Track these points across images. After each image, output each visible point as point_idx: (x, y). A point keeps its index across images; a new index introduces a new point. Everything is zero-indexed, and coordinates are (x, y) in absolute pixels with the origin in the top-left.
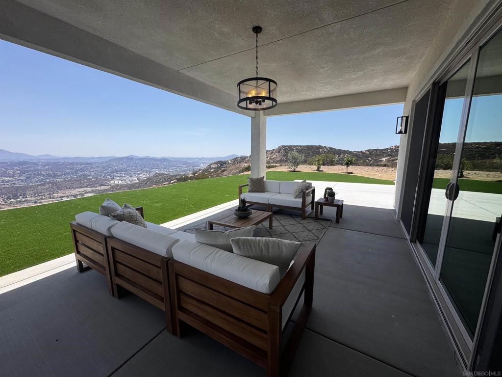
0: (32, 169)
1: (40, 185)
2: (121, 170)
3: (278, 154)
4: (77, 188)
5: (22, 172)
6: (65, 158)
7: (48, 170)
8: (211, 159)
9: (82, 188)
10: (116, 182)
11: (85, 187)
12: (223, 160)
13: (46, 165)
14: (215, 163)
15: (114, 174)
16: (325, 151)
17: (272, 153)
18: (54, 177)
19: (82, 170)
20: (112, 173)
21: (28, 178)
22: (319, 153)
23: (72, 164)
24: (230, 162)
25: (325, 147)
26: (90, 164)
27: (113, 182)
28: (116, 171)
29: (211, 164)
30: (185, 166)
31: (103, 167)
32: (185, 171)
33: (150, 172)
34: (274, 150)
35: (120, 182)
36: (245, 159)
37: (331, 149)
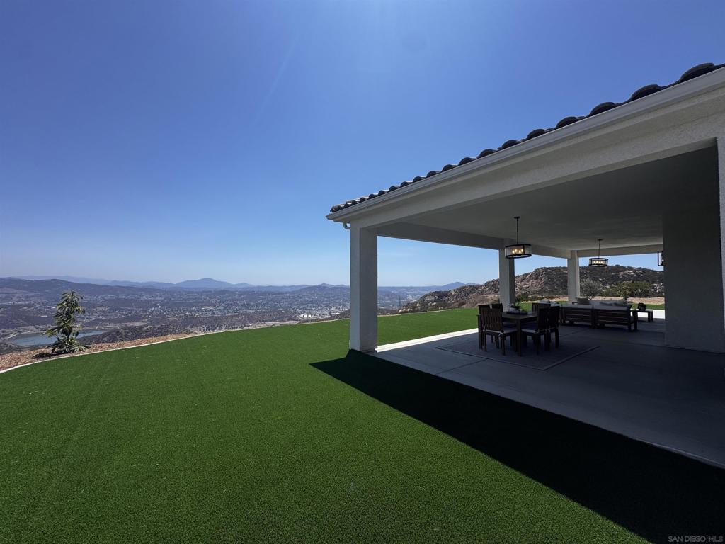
0: (230, 298)
1: (235, 316)
2: (312, 302)
3: (535, 282)
4: (267, 321)
5: (222, 302)
6: (259, 287)
7: (243, 299)
8: (424, 289)
9: (271, 321)
10: (306, 316)
11: (274, 321)
12: (443, 290)
13: (241, 295)
14: (431, 294)
15: (304, 306)
16: (632, 276)
17: (523, 279)
18: (247, 308)
19: (273, 301)
20: (302, 304)
21: (225, 308)
22: (617, 279)
23: (265, 293)
24: (453, 293)
25: (630, 268)
26: (281, 294)
27: (302, 316)
28: (307, 302)
29: (426, 296)
30: (387, 298)
31: (294, 298)
32: (389, 305)
33: (344, 305)
34: (526, 275)
35: (310, 316)
36: (477, 288)
37: (645, 271)
